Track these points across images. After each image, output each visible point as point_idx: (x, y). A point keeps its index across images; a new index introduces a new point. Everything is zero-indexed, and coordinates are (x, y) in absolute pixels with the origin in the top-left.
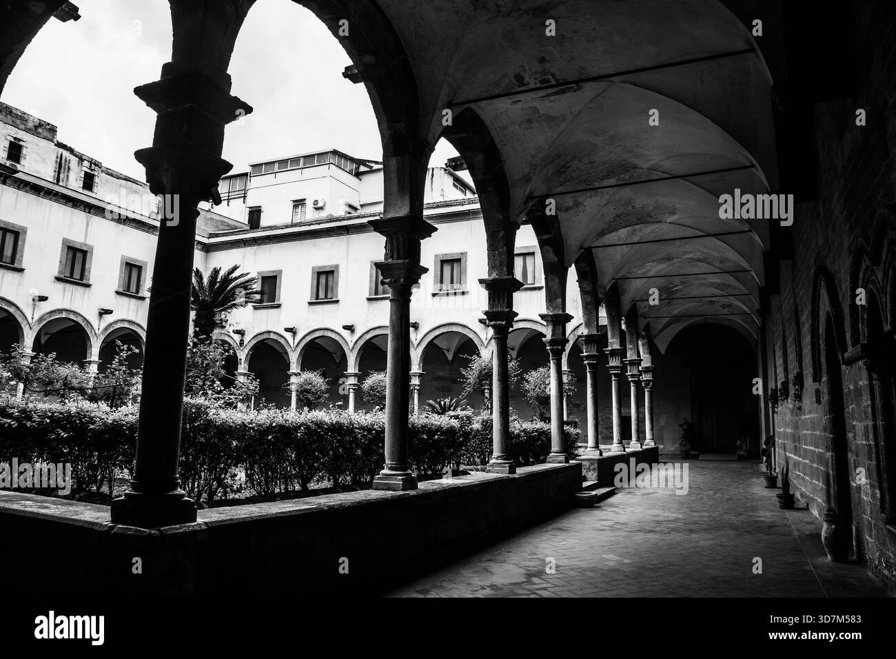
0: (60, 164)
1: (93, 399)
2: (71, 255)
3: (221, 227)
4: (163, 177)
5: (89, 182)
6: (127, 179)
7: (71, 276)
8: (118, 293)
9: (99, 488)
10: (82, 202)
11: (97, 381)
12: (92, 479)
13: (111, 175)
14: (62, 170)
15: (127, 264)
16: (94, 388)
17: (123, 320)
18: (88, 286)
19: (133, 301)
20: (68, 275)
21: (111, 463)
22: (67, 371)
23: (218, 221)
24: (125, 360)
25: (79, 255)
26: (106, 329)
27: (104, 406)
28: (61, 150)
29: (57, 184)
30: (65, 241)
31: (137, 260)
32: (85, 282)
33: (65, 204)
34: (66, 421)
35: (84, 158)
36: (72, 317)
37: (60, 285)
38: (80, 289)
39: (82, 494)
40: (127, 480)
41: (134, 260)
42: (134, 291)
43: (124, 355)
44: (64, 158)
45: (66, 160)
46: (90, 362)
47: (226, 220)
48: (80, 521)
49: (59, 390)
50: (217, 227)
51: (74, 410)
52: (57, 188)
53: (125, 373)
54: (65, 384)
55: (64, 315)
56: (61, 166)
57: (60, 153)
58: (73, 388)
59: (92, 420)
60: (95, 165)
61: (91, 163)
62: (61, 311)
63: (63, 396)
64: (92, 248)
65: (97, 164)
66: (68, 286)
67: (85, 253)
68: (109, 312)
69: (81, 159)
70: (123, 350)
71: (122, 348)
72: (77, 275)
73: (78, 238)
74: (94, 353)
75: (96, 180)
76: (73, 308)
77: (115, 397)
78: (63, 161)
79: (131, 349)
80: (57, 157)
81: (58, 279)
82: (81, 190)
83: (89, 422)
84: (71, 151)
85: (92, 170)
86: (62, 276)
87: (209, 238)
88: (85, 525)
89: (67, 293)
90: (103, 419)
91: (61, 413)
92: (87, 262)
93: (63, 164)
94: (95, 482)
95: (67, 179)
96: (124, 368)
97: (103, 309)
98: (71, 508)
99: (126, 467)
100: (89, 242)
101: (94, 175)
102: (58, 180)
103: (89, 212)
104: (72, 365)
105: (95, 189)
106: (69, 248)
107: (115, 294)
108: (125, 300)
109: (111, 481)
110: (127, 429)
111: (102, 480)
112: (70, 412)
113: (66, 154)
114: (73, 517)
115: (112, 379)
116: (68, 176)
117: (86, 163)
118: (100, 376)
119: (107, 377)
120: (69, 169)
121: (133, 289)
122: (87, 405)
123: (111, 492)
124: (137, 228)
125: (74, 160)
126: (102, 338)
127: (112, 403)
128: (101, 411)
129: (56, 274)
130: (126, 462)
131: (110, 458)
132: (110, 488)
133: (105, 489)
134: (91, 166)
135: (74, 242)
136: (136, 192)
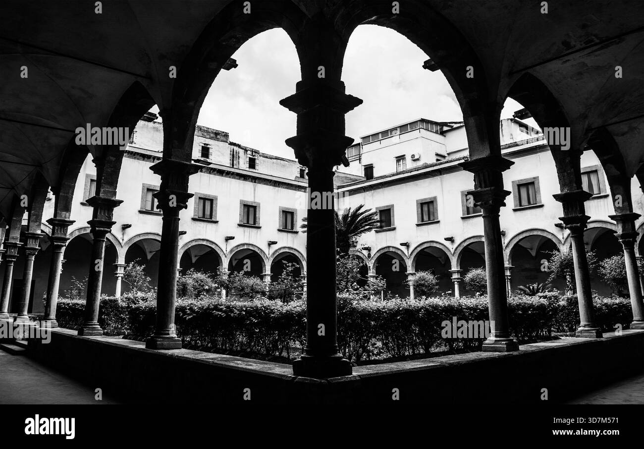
0: (233, 155)
1: (271, 298)
2: (246, 210)
3: (345, 181)
4: (307, 153)
5: (252, 164)
6: (277, 158)
7: (248, 222)
8: (279, 230)
9: (280, 354)
10: (250, 176)
11: (272, 286)
12: (275, 348)
13: (267, 157)
14: (235, 159)
15: (283, 211)
16: (270, 291)
17: (284, 248)
18: (260, 228)
19: (290, 235)
20: (245, 222)
21: (287, 338)
22: (252, 281)
23: (343, 177)
24: (291, 272)
25: (251, 210)
26: (274, 254)
27: (279, 302)
28: (232, 147)
29: (233, 167)
30: (241, 201)
31: (290, 209)
32: (257, 225)
33: (239, 179)
34: (255, 312)
35: (247, 149)
36: (251, 248)
37: (242, 229)
38: (254, 230)
39: (270, 358)
40: (298, 349)
41: (287, 208)
42: (290, 228)
43: (290, 269)
44: (235, 152)
45: (236, 152)
46: (265, 275)
47: (348, 176)
48: (273, 374)
49: (248, 293)
50: (343, 181)
51: (259, 306)
52: (232, 170)
53: (291, 281)
54: (252, 290)
55: (245, 247)
56: (234, 156)
57: (232, 149)
58: (257, 292)
59: (272, 311)
60: (255, 152)
61: (252, 152)
62: (243, 245)
63: (252, 297)
64: (259, 204)
65: (257, 152)
66: (246, 229)
67: (255, 208)
68: (275, 243)
69: (246, 150)
70: (289, 266)
71: (288, 265)
72: (251, 222)
73: (250, 199)
74: (268, 270)
75: (257, 161)
76: (251, 243)
77: (286, 297)
78: (235, 153)
79: (293, 265)
80: (231, 151)
81: (240, 225)
82: (248, 169)
83: (270, 313)
84: (239, 146)
85: (254, 156)
86: (242, 223)
87: (338, 189)
88: (277, 376)
89: (246, 233)
90: (279, 310)
91: (251, 308)
92: (257, 213)
93: (235, 155)
94: (278, 349)
95: (239, 163)
96: (290, 278)
97: (270, 242)
98: (266, 366)
99: (298, 340)
100: (257, 200)
101: (255, 159)
102: (233, 165)
103: (255, 182)
104: (254, 277)
105: (257, 167)
106: (245, 205)
107: (277, 231)
108: (285, 234)
109: (288, 349)
110: (297, 316)
111: (282, 349)
112: (257, 307)
113: (236, 148)
114: (268, 371)
115: (283, 285)
116: (239, 162)
117: (249, 152)
118: (274, 283)
119: (279, 284)
120: (239, 157)
121: (289, 227)
122: (267, 302)
123: (289, 356)
124: (287, 188)
125: (241, 152)
126: (272, 259)
127: (284, 300)
128: (278, 305)
129: (238, 222)
130: (298, 337)
131: (287, 334)
132: (288, 353)
133: (284, 354)
134: (252, 154)
135: (248, 201)
136: (284, 166)
